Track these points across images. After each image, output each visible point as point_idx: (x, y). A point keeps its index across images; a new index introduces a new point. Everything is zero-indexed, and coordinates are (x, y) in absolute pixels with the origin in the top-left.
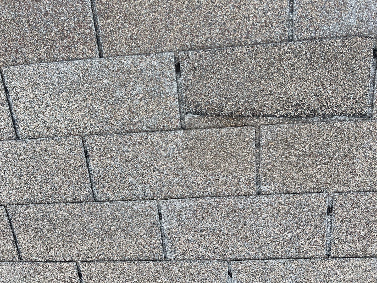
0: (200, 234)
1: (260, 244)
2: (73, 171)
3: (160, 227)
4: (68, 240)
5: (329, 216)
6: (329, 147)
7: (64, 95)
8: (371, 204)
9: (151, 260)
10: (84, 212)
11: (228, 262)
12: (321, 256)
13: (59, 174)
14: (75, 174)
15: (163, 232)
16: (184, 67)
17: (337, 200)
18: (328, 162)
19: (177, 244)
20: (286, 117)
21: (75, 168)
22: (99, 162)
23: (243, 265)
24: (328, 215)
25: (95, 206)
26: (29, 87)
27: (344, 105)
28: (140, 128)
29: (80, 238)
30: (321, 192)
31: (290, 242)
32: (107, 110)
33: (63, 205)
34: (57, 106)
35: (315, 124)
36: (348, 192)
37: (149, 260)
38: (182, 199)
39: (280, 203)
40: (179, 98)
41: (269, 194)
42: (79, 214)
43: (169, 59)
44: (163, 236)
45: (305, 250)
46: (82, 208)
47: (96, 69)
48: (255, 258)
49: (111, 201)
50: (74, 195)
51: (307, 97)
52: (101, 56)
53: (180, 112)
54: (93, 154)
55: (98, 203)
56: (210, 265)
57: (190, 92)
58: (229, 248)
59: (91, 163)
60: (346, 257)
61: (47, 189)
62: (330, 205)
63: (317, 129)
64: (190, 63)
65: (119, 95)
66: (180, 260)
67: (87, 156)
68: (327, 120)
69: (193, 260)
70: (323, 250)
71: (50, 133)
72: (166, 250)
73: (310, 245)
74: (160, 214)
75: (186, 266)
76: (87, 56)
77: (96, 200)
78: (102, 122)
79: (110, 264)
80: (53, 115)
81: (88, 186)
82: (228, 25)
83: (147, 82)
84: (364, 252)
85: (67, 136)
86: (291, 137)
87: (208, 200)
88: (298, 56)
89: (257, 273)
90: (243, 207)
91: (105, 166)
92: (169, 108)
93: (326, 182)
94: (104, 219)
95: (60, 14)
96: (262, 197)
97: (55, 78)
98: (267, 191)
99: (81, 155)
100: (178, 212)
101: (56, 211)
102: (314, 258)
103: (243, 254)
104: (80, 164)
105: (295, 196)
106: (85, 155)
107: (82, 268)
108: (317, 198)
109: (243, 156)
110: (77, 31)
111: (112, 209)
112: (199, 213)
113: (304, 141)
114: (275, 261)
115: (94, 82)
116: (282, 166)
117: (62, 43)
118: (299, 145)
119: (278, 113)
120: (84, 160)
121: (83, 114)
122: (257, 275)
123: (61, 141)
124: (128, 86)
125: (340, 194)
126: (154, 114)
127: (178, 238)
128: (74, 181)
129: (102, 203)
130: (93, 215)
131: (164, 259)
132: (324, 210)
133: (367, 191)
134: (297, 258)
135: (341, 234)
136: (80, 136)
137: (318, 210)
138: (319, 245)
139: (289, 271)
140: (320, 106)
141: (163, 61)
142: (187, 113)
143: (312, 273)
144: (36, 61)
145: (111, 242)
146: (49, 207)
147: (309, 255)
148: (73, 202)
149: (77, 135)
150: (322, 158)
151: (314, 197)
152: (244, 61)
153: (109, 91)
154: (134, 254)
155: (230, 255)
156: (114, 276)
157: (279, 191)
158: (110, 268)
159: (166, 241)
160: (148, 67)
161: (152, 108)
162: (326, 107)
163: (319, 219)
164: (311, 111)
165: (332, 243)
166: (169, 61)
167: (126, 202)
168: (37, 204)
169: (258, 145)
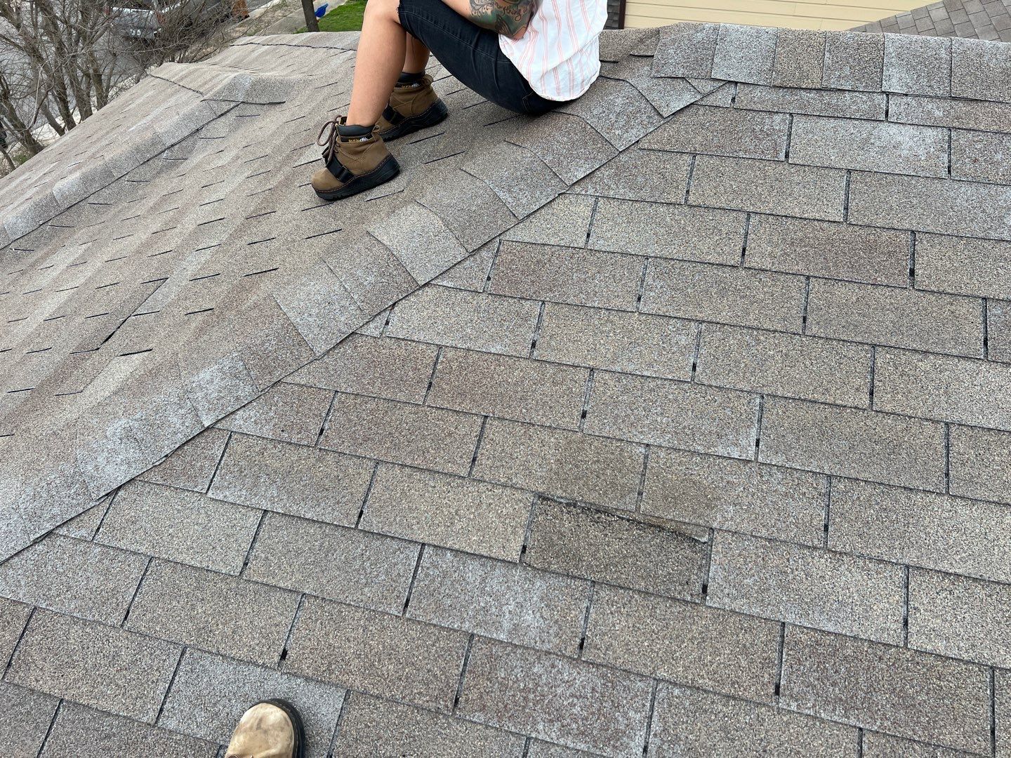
0: (718, 415)
1: (656, 393)
2: (847, 514)
3: (760, 431)
4: (876, 437)
5: (585, 409)
6: (575, 476)
7: (835, 597)
9: (780, 396)
10: (846, 466)
11: (694, 381)
12: (600, 371)
13: (866, 514)
14: (847, 510)
15: (758, 425)
16: (698, 588)
17: (576, 424)
18: (578, 462)
19: (745, 409)
20: (609, 514)
21: (844, 517)
22: (814, 517)
23: (678, 376)
24: (586, 411)
25: (832, 470)
28: (759, 541)
30: (589, 434)
32: (791, 569)
33: (871, 479)
34: (848, 589)
35: (584, 500)
36: (564, 430)
37: (782, 397)
38: (729, 456)
39: (630, 432)
40: (710, 560)
41: (638, 443)
42: (853, 465)
43: (712, 600)
45: (613, 380)
46: (847, 471)
47: (791, 613)
48: (665, 381)
50: (854, 487)
51: (587, 527)
52: (784, 623)
53: (712, 546)
54: (818, 527)
55: (827, 472)
56: (713, 380)
57: (698, 563)
58: (690, 395)
59: (823, 518)
60: (577, 366)
62: (583, 420)
63: (583, 495)
64: (692, 590)
65: (773, 580)
66: (746, 391)
68: (573, 501)
69: (731, 389)
70: (597, 377)
71: (865, 562)
72: (760, 405)
73: (607, 384)
75: (741, 384)
76: (799, 629)
77: (827, 476)
78: (800, 558)
79: (830, 400)
80: (856, 580)
81: (834, 494)
82: (647, 614)
83: (739, 585)
84: (559, 369)
85: (845, 553)
86: (608, 494)
87: (701, 449)
88: (590, 566)
89: (665, 364)
90: (667, 435)
91: (808, 511)
92: (722, 553)
93: (582, 443)
94: (824, 453)
95: (818, 679)
97: (842, 617)
99: (833, 530)
100: (736, 444)
101: (881, 474)
102: (606, 370)
104: (837, 520)
105: (614, 436)
106: (828, 528)
108: (593, 430)
110: (804, 657)
111: (812, 462)
112: (714, 438)
113: (596, 487)
114: (644, 374)
115: (798, 600)
116: (621, 468)
117: (824, 650)
118: (602, 485)
119: (616, 519)
120: (830, 523)
121: (819, 572)
122: (666, 362)
123: (853, 550)
124: (761, 587)
125: (572, 429)
126: (740, 552)
127: (743, 416)
128: (850, 503)
129: (822, 472)
130: (836, 460)
131: (764, 395)
132: (589, 417)
133: (549, 427)
134: (622, 373)
135: (578, 390)
136: (828, 550)
137: (594, 418)
138: (600, 382)
139: (633, 361)
140: (577, 516)
141: (718, 599)
142: (705, 543)
143: (611, 355)
144: (859, 641)
145: (822, 425)
146: (889, 480)
147: (611, 374)
148: (858, 479)
150: (583, 467)
151: (596, 432)
152: (639, 576)
153: (784, 587)
154: (798, 407)
155: (690, 388)
157: (628, 444)
158: (832, 396)
159: (758, 415)
160: (735, 599)
161: (741, 558)
162: (572, 514)
164: (586, 513)
165: (587, 383)
166: (713, 598)
167: (793, 467)
168: (905, 488)
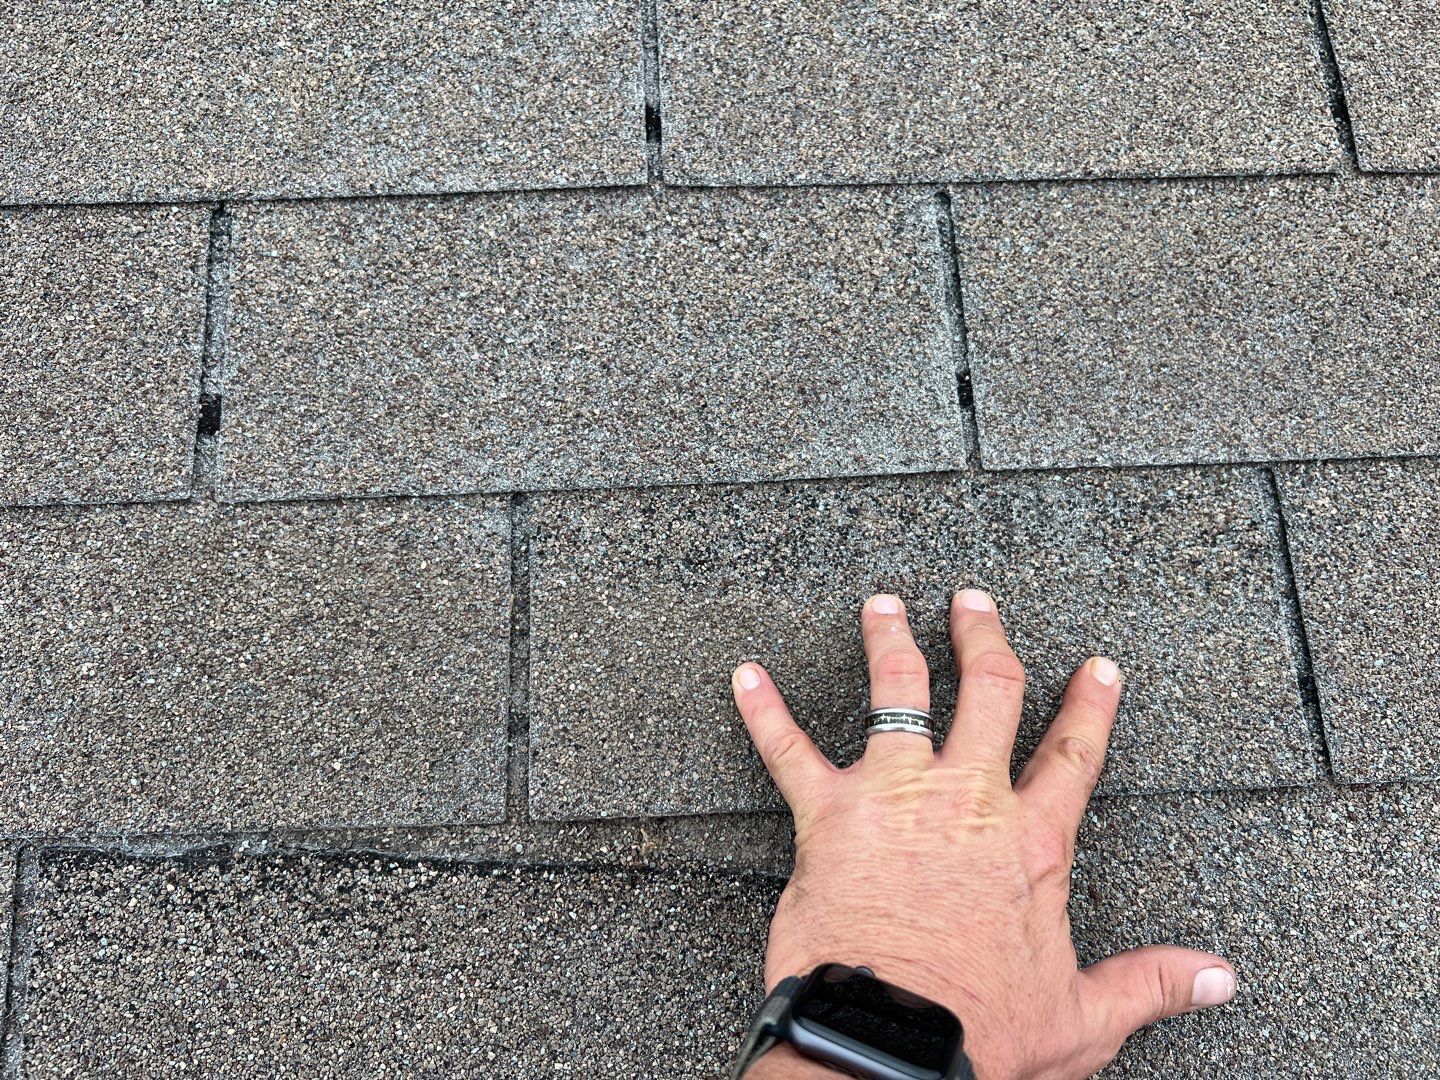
0: (786, 308)
1: (516, 262)
2: (1372, 612)
3: (965, 340)
4: (1395, 275)
5: (212, 390)
6: (206, 716)
7: (1412, 987)
8: (31, 447)
9: (1010, 182)
10: (1322, 414)
11: (661, 177)
12: (253, 209)
14: (1365, 597)
15: (951, 314)
18: (212, 644)
19: (888, 261)
20: (392, 860)
21: (1362, 628)
22: (1249, 656)
23: (594, 167)
24: (219, 397)
25: (1271, 441)
27: (137, 912)
29: (1342, 286)
30: (247, 502)
32: (1212, 907)
33: (1423, 447)
35: (264, 822)
36: (127, 505)
37: (1020, 182)
38: (862, 473)
39: (427, 454)
41: (473, 495)
42: (1343, 404)
44: (956, 296)
45: (320, 238)
46: (1330, 432)
49: (1194, 466)
51: (296, 950)
54: (1276, 696)
56: (740, 162)
59: (1288, 653)
60: (147, 204)
62: (207, 441)
63: (255, 797)
66: (876, 185)
67: (1308, 685)
69: (818, 186)
70: (244, 239)
72: (941, 231)
73: (297, 260)
74: (967, 400)
75: (851, 160)
77: (1261, 470)
78: (1237, 849)
79: (1199, 160)
81: (1301, 538)
84: (67, 230)
85: (1403, 783)
86: (372, 766)
87: (744, 467)
89: (531, 128)
90: (592, 436)
91: (1221, 635)
93: (221, 551)
94: (1225, 379)
96: (504, 484)
98: (484, 508)
99: (1335, 693)
100: (881, 415)
103: (591, 218)
104: (1342, 646)
105: (360, 488)
106: (1315, 690)
107: (1332, 146)
108: (260, 479)
109: (585, 675)
111: (1189, 425)
112: (789, 408)
114: (451, 187)
115: (1272, 1047)
116: (414, 628)
118: (337, 727)
119: (424, 878)
120: (1319, 666)
121: (1325, 893)
122: (534, 122)
125: (162, 497)
127: (884, 290)
128: (1370, 564)
129: (1235, 458)
131: (950, 188)
132: (234, 422)
133: (49, 507)
134: (354, 199)
135: (166, 312)
136: (1338, 786)
137: (260, 422)
138: (261, 258)
139: (393, 139)
143: (293, 130)
145: (1193, 268)
147: (305, 212)
148: (1375, 458)
149: (1353, 787)
150: (237, 661)
151: (274, 484)
154: (1087, 210)
155: (651, 210)
156: (1180, 108)
157: (428, 509)
158: (1202, 144)
159: (942, 274)
162: (212, 904)
163: (257, 377)
164: (282, 883)
165: (203, 271)
167: (1124, 462)
169: (518, 726)
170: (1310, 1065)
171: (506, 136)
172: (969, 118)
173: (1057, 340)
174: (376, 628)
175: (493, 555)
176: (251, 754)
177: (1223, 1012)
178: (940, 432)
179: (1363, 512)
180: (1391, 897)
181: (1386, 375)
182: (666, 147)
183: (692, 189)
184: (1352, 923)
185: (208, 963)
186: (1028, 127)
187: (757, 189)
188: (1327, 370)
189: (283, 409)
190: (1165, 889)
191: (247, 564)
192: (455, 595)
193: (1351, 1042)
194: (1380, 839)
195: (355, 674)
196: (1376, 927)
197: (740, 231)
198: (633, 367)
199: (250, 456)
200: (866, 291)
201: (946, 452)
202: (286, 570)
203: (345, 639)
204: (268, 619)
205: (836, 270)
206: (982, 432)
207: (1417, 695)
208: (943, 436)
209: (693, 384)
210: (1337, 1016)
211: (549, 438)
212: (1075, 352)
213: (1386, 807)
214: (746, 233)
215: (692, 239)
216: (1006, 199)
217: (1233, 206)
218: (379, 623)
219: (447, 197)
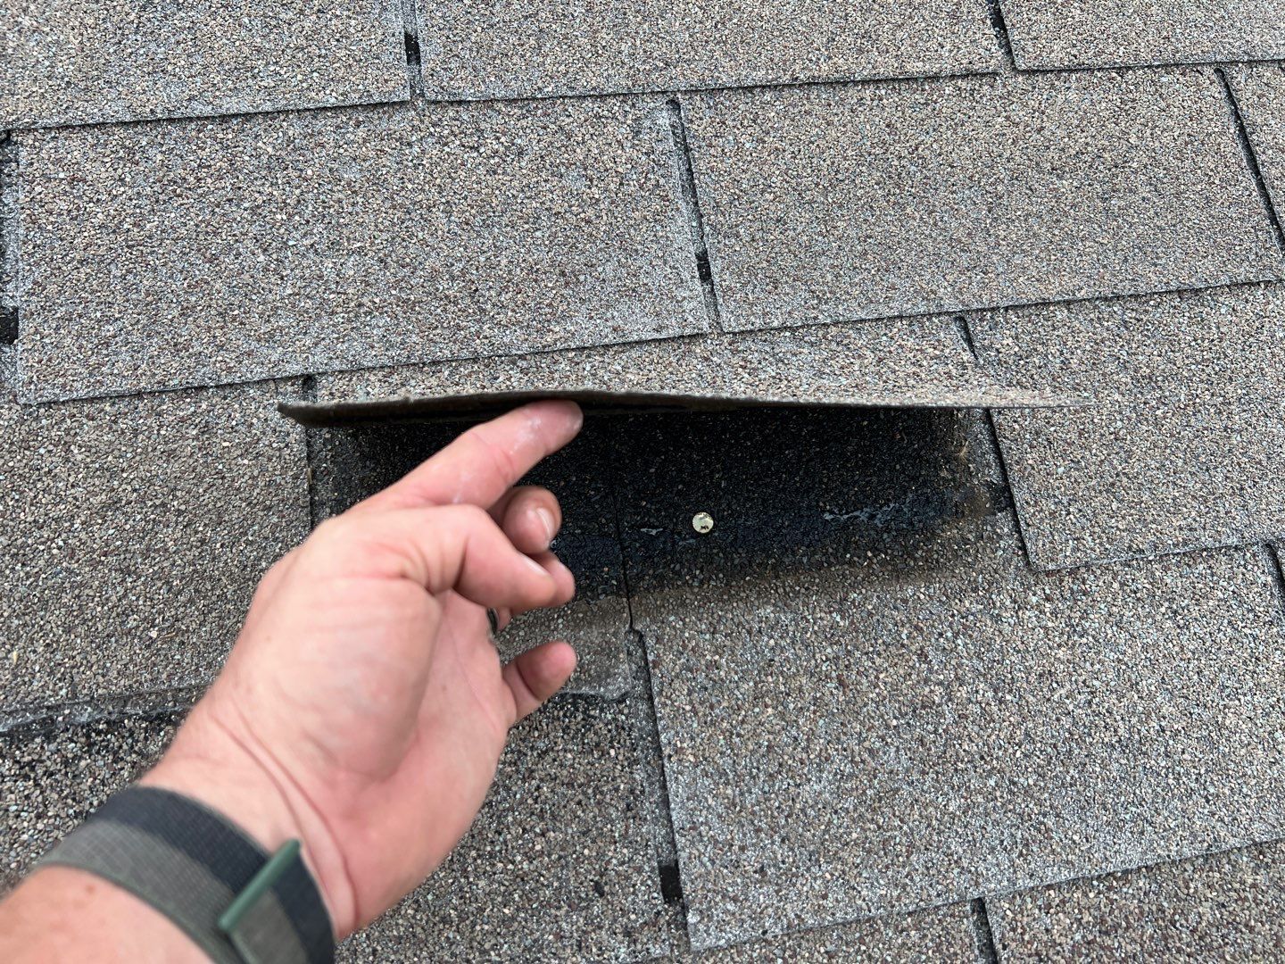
0: (543, 203)
1: (294, 174)
2: (1052, 429)
3: (701, 224)
9: (730, 89)
10: (1001, 269)
11: (422, 95)
12: (39, 136)
13: (1105, 411)
14: (1046, 417)
15: (688, 203)
16: (645, 894)
21: (1046, 443)
23: (361, 87)
24: (16, 309)
26: (1243, 751)
28: (808, 621)
29: (1009, 166)
30: (49, 403)
31: (170, 189)
33: (1083, 292)
35: (85, 691)
37: (738, 88)
38: (621, 340)
39: (221, 347)
40: (661, 758)
41: (266, 381)
42: (1017, 260)
43: (710, 918)
44: (691, 188)
45: (106, 160)
46: (1008, 284)
47: (992, 850)
48: (315, 117)
49: (901, 317)
50: (1043, 333)
52: (980, 906)
53: (651, 699)
55: (951, 304)
56: (493, 79)
57: (617, 790)
58: (423, 152)
61: (1148, 351)
63: (75, 670)
64: (624, 912)
65: (898, 749)
68: (34, 712)
70: (32, 164)
71: (1153, 573)
72: (673, 133)
73: (85, 181)
74: (706, 276)
76: (1034, 900)
79: (886, 67)
83: (789, 816)
85: (1087, 565)
86: (187, 631)
89: (300, 55)
90: (374, 322)
92: (696, 714)
93: (28, 449)
94: (920, 245)
96: (294, 368)
97: (1149, 798)
98: (277, 393)
99: (1027, 497)
100: (634, 291)
101: (1105, 266)
102: (67, 127)
103: (361, 132)
105: (159, 383)
106: (1011, 497)
107: (993, 50)
108: (61, 380)
111: (893, 284)
112: (552, 288)
113: (128, 616)
114: (228, 109)
115: (998, 794)
116: (219, 505)
117: (1133, 940)
121: (1032, 663)
122: (303, 49)
123: (1107, 546)
124: (864, 792)
126: (756, 684)
127: (628, 185)
129: (933, 309)
130: (964, 259)
132: (32, 330)
134: (137, 123)
136: (1036, 573)
137: (57, 329)
138: (49, 180)
139: (170, 68)
140: (66, 773)
141: (731, 907)
143: (73, 64)
144: (1224, 861)
146: (1133, 280)
147: (89, 137)
148: (1046, 304)
149: (1048, 574)
151: (75, 384)
152: (399, 939)
154: (796, 110)
156: (868, 23)
157: (225, 398)
158: (888, 52)
159: (676, 168)
161: (767, 706)
162: (40, 772)
163: (52, 288)
164: (107, 746)
166: (709, 909)
167: (841, 318)
168: (1180, 292)
170: (1031, 806)
171: (277, 63)
172: (691, 36)
173: (778, 221)
174: (183, 507)
175: (288, 435)
176: (68, 631)
177: (956, 770)
178: (685, 303)
179: (1040, 348)
180: (1085, 661)
181: (1049, 235)
182: (425, 68)
183: (452, 103)
184: (1055, 685)
185: (40, 826)
186: (742, 42)
187: (510, 102)
188: (1002, 234)
189: (80, 316)
190: (901, 672)
191: (54, 459)
192: (256, 473)
193: (1063, 784)
194: (1072, 615)
195: (166, 550)
196: (1074, 686)
197: (498, 138)
198: (408, 260)
199: (50, 360)
200: (612, 186)
201: (691, 319)
202: (93, 462)
203: (154, 520)
204: (78, 507)
205: (585, 169)
206: (721, 301)
207: (1093, 493)
208: (687, 306)
209: (463, 272)
210: (1049, 764)
211: (334, 326)
212: (794, 229)
213: (1075, 587)
214: (503, 139)
215: (454, 146)
216: (728, 103)
217: (916, 103)
218: (186, 503)
219: (224, 118)
